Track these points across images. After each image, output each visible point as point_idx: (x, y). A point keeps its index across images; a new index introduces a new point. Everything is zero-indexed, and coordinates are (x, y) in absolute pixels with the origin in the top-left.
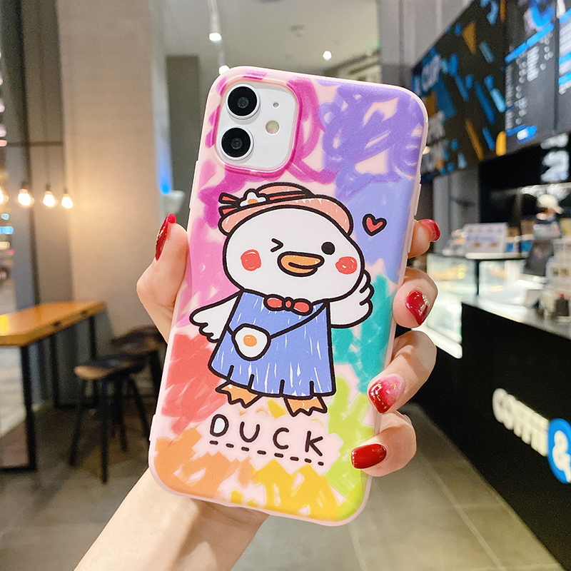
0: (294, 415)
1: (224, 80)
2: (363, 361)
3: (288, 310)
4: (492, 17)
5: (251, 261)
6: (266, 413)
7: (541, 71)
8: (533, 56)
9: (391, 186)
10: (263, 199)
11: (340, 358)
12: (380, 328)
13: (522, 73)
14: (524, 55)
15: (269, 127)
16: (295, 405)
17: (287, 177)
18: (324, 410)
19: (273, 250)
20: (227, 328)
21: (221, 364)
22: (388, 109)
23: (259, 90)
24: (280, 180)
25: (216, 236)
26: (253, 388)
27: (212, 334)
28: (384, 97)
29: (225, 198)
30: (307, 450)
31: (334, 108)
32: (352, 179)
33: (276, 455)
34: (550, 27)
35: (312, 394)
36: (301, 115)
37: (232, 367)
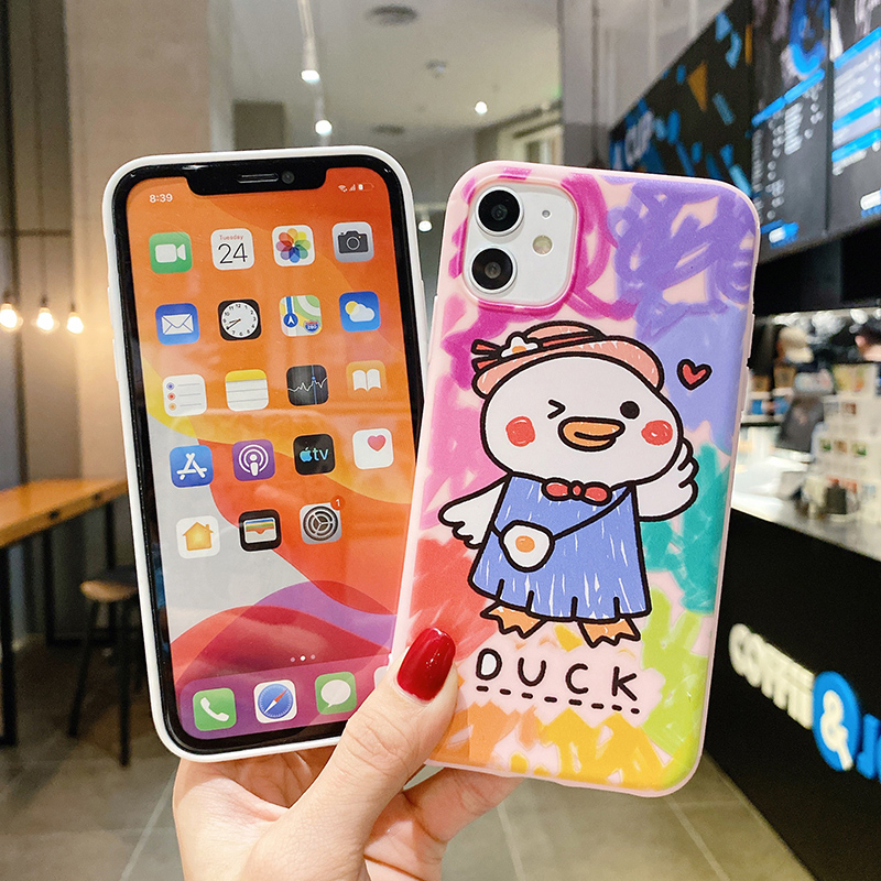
0: (593, 645)
1: (472, 182)
2: (687, 566)
3: (576, 498)
4: (732, 58)
5: (521, 432)
6: (555, 645)
7: (804, 140)
8: (793, 117)
9: (715, 319)
10: (534, 346)
11: (656, 564)
12: (709, 519)
13: (777, 142)
14: (780, 115)
15: (537, 244)
16: (594, 631)
17: (566, 313)
18: (636, 637)
19: (551, 416)
20: (491, 527)
21: (486, 578)
22: (705, 213)
23: (521, 194)
24: (557, 317)
25: (469, 399)
26: (533, 610)
27: (471, 537)
28: (698, 196)
29: (479, 347)
30: (615, 694)
31: (629, 214)
32: (658, 312)
33: (572, 702)
34: (821, 75)
35: (618, 616)
36: (583, 226)
37: (502, 582)
